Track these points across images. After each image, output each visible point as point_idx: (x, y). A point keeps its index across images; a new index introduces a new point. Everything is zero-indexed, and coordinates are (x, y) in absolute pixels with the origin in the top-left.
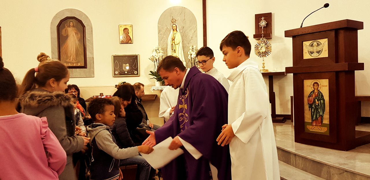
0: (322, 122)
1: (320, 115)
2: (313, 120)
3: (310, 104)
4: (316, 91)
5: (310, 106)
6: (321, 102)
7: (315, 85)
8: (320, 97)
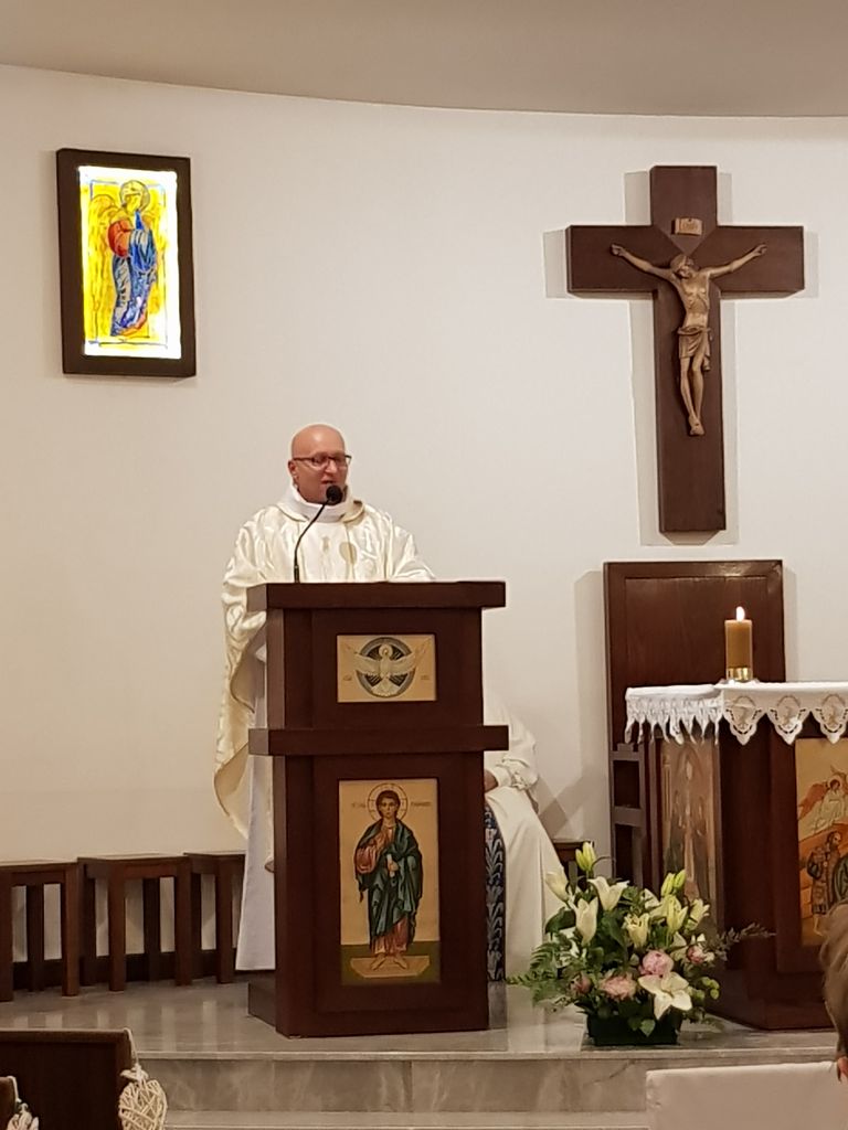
0: (410, 936)
1: (402, 915)
2: (378, 936)
3: (363, 876)
4: (387, 823)
5: (366, 882)
6: (406, 862)
7: (387, 801)
8: (405, 845)
